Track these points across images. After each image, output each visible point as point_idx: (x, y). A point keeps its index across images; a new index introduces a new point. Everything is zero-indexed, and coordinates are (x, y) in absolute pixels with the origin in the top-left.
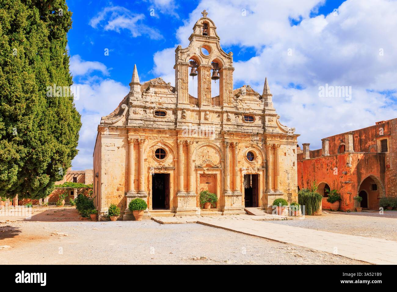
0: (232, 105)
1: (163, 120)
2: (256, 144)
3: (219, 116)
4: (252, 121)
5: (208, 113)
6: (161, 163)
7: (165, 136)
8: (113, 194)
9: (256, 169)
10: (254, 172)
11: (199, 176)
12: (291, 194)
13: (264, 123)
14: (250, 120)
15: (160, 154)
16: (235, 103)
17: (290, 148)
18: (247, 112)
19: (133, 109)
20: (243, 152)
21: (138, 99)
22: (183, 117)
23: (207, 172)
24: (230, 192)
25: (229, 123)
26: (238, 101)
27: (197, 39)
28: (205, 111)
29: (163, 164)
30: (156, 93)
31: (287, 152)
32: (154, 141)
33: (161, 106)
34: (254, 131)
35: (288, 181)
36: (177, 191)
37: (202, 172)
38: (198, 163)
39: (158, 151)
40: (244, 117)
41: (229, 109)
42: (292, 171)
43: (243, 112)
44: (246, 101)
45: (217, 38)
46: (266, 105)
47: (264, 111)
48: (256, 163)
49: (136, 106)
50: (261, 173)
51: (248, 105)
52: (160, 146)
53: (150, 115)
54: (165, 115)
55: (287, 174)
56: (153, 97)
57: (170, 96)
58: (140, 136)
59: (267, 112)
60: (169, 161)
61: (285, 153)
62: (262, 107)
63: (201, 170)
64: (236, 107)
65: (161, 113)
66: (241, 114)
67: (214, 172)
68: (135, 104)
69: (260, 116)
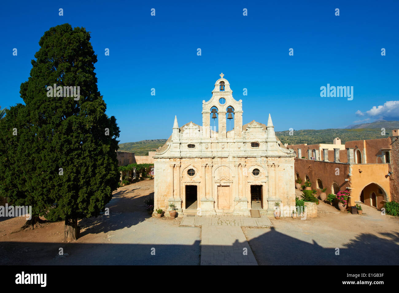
0: (242, 137)
1: (193, 150)
2: (260, 164)
4: (257, 147)
5: (223, 144)
6: (191, 179)
7: (193, 161)
8: (161, 199)
9: (260, 181)
10: (257, 184)
14: (256, 146)
15: (191, 172)
16: (244, 135)
17: (288, 165)
18: (254, 141)
20: (250, 169)
21: (177, 138)
23: (223, 184)
24: (238, 199)
25: (239, 150)
26: (246, 133)
27: (215, 94)
28: (221, 143)
29: (193, 179)
30: (187, 133)
31: (285, 168)
32: (186, 165)
33: (192, 141)
34: (258, 154)
36: (202, 198)
37: (219, 185)
38: (216, 178)
39: (189, 171)
40: (251, 144)
41: (239, 140)
42: (290, 183)
43: (250, 141)
44: (252, 133)
45: (230, 91)
47: (267, 139)
48: (259, 177)
49: (175, 143)
50: (263, 184)
51: (254, 135)
52: (190, 167)
53: (185, 148)
54: (194, 147)
56: (187, 136)
58: (177, 163)
59: (269, 140)
60: (196, 177)
61: (284, 170)
62: (265, 136)
64: (244, 138)
65: (191, 146)
67: (228, 184)
68: (174, 141)
69: (263, 143)
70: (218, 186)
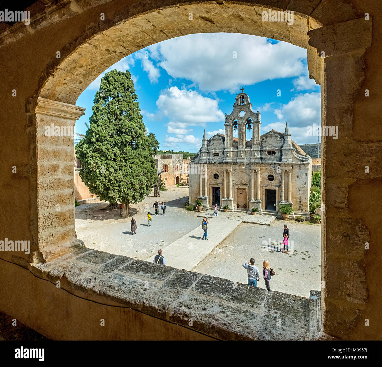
1: (218, 158)
3: (250, 153)
5: (242, 152)
10: (272, 189)
11: (236, 189)
12: (302, 205)
13: (281, 155)
14: (272, 154)
15: (216, 176)
16: (261, 144)
17: (302, 172)
18: (269, 149)
19: (202, 153)
20: (265, 175)
22: (227, 156)
23: (240, 187)
24: (253, 200)
25: (256, 157)
26: (263, 142)
27: (236, 108)
28: (240, 151)
29: (217, 182)
30: (213, 144)
31: (299, 175)
32: (212, 170)
33: (216, 150)
35: (300, 196)
36: (223, 197)
37: (237, 187)
40: (267, 152)
41: (255, 149)
42: (304, 189)
43: (266, 149)
44: (269, 142)
46: (284, 143)
47: (282, 147)
48: (274, 183)
49: (203, 152)
50: (277, 189)
51: (271, 144)
52: (215, 172)
53: (212, 157)
54: (218, 155)
55: (299, 191)
56: (213, 146)
57: (221, 144)
59: (284, 148)
60: (219, 180)
61: (298, 176)
62: (281, 144)
63: (237, 186)
64: (261, 146)
65: (216, 154)
66: (265, 151)
67: (246, 187)
68: (203, 151)
69: (279, 151)
70: (237, 189)
